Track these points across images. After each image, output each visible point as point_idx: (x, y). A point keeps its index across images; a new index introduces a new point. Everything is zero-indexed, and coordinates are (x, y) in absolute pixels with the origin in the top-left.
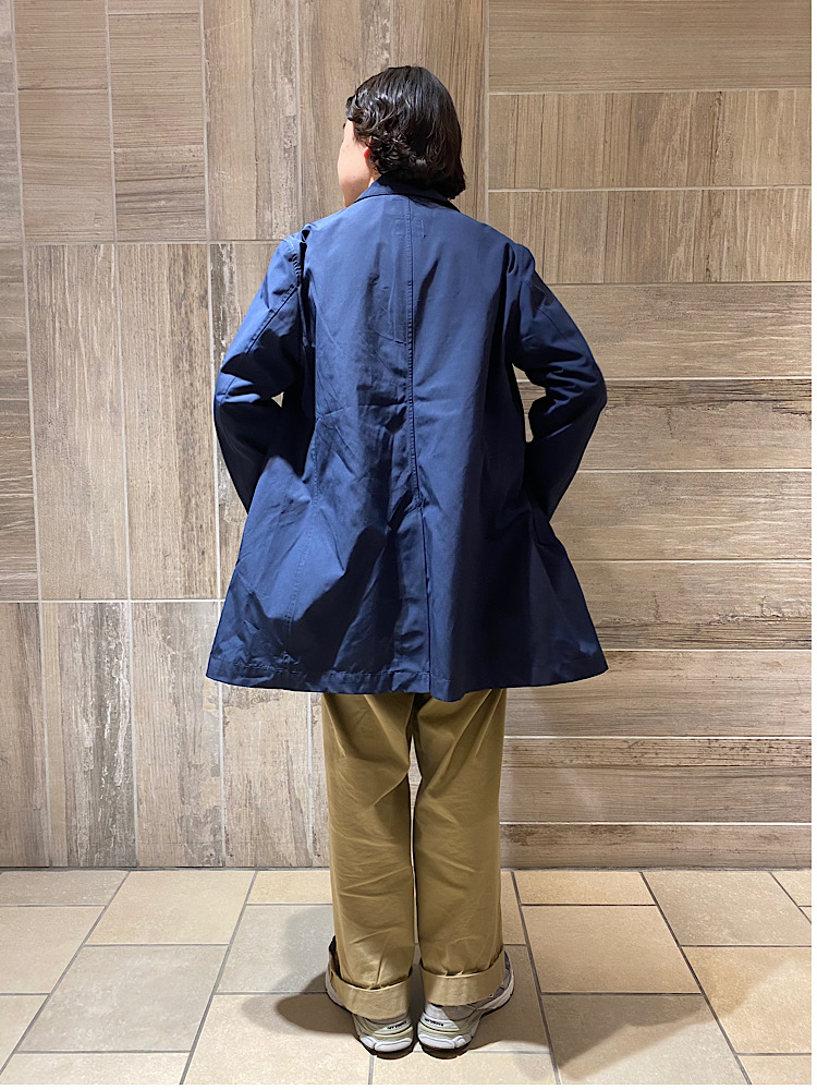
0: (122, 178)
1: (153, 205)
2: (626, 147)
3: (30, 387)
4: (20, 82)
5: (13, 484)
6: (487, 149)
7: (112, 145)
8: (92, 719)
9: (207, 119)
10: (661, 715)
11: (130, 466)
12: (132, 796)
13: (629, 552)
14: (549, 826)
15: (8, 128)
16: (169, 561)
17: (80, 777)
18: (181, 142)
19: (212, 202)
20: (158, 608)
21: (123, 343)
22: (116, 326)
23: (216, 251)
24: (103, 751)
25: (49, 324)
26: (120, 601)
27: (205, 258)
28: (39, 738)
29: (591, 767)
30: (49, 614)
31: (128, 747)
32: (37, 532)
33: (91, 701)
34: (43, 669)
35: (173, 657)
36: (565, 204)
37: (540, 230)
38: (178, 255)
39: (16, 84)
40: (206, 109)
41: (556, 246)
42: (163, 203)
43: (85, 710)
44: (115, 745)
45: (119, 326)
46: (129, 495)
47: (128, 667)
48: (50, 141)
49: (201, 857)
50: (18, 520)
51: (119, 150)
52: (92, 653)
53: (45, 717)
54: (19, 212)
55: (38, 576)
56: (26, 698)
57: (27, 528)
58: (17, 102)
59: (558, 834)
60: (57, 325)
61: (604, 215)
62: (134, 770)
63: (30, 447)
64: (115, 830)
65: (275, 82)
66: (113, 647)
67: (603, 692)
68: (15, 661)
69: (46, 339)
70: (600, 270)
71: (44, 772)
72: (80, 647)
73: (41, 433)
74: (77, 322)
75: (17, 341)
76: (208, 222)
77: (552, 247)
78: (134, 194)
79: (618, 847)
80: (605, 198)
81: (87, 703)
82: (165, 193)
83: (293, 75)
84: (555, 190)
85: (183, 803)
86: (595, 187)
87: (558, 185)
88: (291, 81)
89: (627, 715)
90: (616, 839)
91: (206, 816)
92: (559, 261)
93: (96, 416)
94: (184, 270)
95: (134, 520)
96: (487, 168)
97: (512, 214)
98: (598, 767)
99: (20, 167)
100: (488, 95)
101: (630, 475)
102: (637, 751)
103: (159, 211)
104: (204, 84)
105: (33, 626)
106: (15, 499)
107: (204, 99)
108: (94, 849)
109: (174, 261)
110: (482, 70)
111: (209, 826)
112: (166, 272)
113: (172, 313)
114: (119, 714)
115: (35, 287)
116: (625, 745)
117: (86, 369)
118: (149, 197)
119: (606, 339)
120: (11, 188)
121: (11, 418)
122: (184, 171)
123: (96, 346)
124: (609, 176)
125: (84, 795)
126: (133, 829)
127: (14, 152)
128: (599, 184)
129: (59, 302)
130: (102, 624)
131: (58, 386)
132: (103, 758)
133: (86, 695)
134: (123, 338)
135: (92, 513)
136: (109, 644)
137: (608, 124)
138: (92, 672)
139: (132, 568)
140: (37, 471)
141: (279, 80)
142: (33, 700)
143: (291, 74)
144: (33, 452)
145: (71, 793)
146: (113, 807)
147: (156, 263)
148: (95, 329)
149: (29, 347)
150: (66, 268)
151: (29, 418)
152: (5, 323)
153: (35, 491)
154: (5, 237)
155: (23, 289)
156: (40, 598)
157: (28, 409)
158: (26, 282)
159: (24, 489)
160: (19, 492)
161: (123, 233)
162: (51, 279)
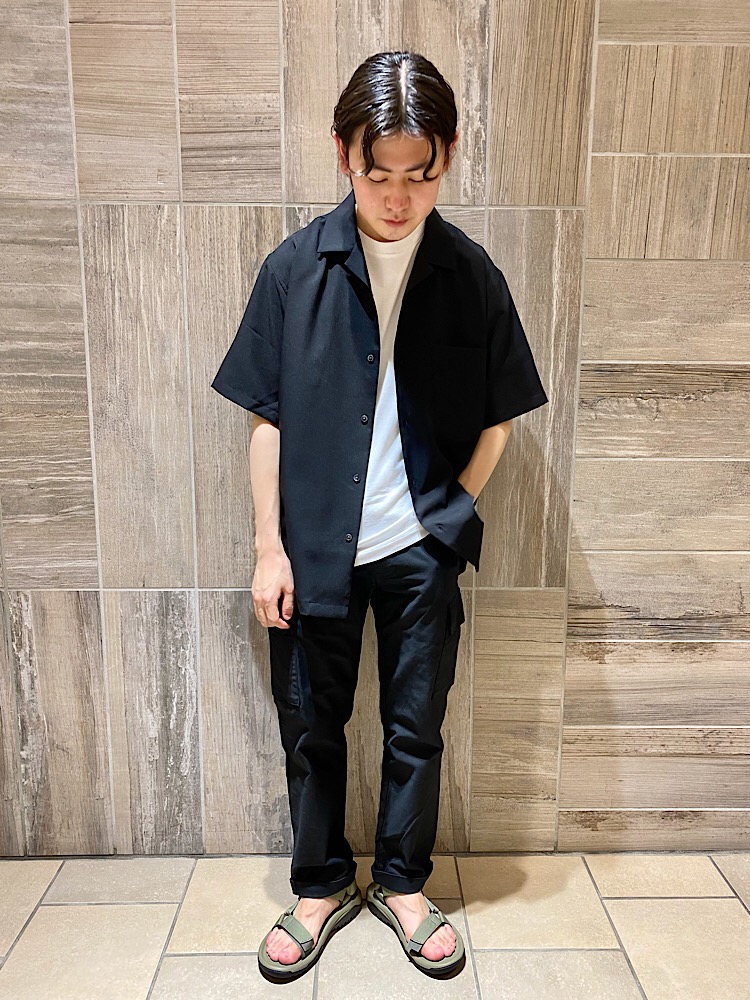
0: (189, 130)
1: (224, 161)
2: (744, 107)
3: (88, 362)
4: (72, 13)
5: (70, 467)
6: (592, 107)
7: (177, 91)
8: (157, 710)
9: (284, 63)
10: (738, 705)
11: (197, 450)
12: (199, 785)
13: (718, 543)
14: (620, 812)
15: (58, 68)
16: (239, 549)
17: (144, 766)
18: (255, 90)
19: (288, 159)
20: (227, 596)
21: (190, 316)
22: (182, 297)
23: (292, 215)
24: (168, 741)
25: (107, 293)
26: (187, 590)
27: (280, 222)
28: (101, 728)
29: (666, 756)
30: (111, 604)
31: (195, 738)
32: (97, 518)
33: (156, 691)
34: (105, 659)
35: (242, 646)
36: (673, 170)
37: (645, 199)
38: (251, 219)
39: (67, 17)
40: (284, 52)
41: (661, 218)
42: (234, 159)
43: (149, 701)
44: (181, 736)
45: (185, 297)
46: (196, 480)
47: (194, 656)
48: (106, 85)
49: (269, 844)
50: (76, 504)
51: (184, 97)
52: (156, 642)
53: (108, 707)
54: (73, 165)
55: (98, 563)
56: (87, 688)
57: (85, 513)
58: (68, 36)
59: (629, 819)
60: (117, 294)
61: (714, 184)
62: (201, 760)
63: (88, 427)
64: (180, 820)
65: (361, 23)
66: (179, 636)
67: (683, 683)
68: (76, 651)
69: (105, 310)
70: (706, 246)
71: (107, 761)
72: (143, 636)
73: (101, 413)
74: (138, 291)
75: (72, 311)
76: (283, 182)
77: (656, 219)
78: (202, 149)
79: (687, 832)
80: (717, 165)
81: (151, 693)
82: (235, 148)
83: (382, 15)
84: (664, 155)
85: (252, 792)
86: (705, 152)
87: (668, 149)
88: (379, 21)
89: (704, 705)
90: (685, 824)
91: (275, 805)
92: (663, 234)
93: (160, 395)
94: (257, 236)
95: (203, 506)
96: (591, 130)
97: (615, 181)
98: (672, 755)
99: (73, 114)
100: (597, 43)
101: (724, 464)
102: (711, 740)
103: (229, 168)
104: (281, 21)
105: (94, 615)
106: (72, 482)
107: (281, 42)
108: (160, 838)
109: (246, 225)
110: (592, 15)
111: (278, 814)
112: (237, 237)
113: (243, 283)
114: (186, 704)
115: (92, 252)
116: (701, 735)
117: (148, 343)
118: (218, 153)
119: (709, 319)
120: (61, 138)
121: (67, 396)
122: (257, 122)
123: (160, 318)
124: (722, 141)
125: (149, 784)
126: (200, 817)
127: (65, 95)
128: (712, 148)
129: (119, 269)
130: (167, 614)
131: (118, 361)
132: (168, 748)
133: (150, 686)
134: (189, 311)
135: (156, 498)
136: (175, 633)
137: (726, 81)
138: (157, 663)
139: (199, 556)
140: (97, 453)
141: (365, 20)
142: (94, 690)
143: (379, 13)
144: (92, 434)
145: (135, 783)
146: (179, 796)
147: (225, 227)
148: (158, 299)
149: (85, 318)
150: (126, 231)
151: (87, 395)
152: (59, 291)
153: (95, 475)
154: (57, 194)
155: (79, 253)
156: (101, 586)
157: (86, 386)
158: (81, 245)
159: (83, 472)
160: (76, 475)
161: (190, 192)
162: (109, 242)
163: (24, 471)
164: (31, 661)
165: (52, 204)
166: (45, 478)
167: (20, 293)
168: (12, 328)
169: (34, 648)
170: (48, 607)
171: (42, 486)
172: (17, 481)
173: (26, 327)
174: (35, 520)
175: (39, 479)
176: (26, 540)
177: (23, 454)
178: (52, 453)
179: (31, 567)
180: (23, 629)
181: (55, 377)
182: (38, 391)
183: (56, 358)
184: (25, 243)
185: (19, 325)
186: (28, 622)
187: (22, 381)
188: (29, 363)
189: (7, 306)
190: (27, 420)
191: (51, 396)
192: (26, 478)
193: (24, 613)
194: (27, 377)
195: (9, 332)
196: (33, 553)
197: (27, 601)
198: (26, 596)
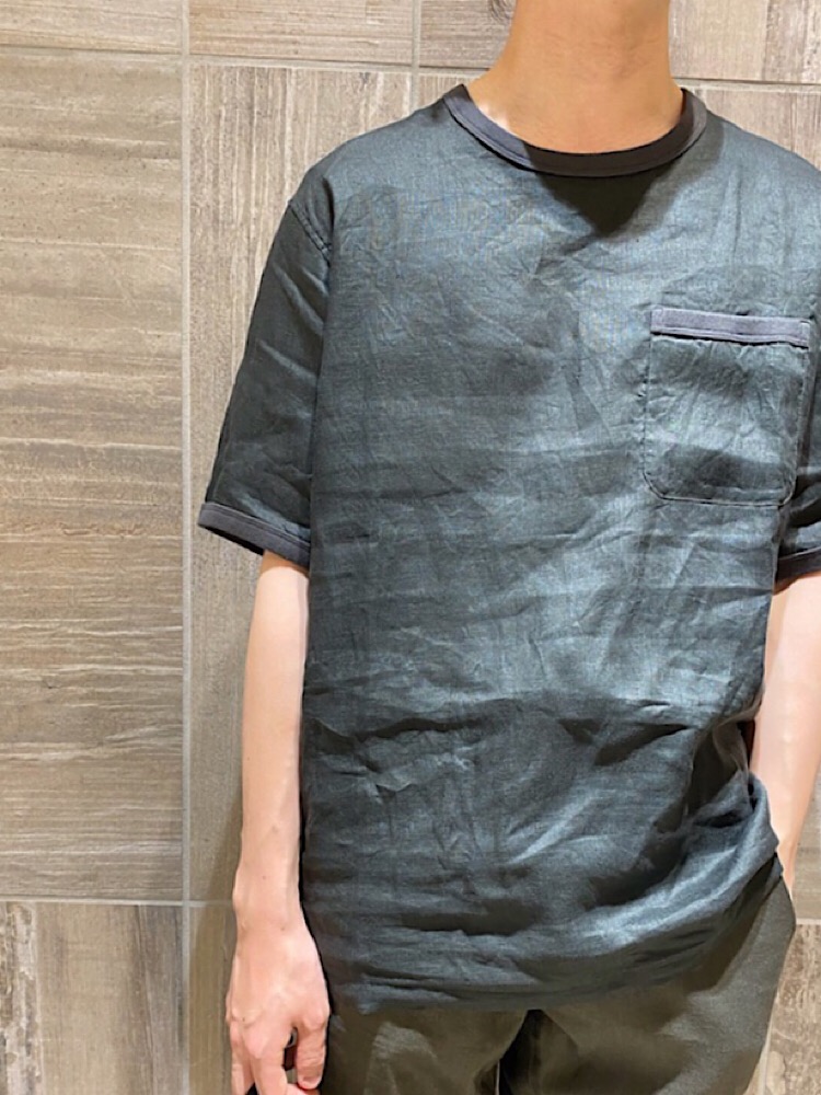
3: (187, 421)
5: (135, 644)
30: (206, 932)
32: (186, 753)
50: (143, 724)
55: (184, 849)
57: (161, 743)
63: (180, 561)
68: (125, 1028)
69: (230, 305)
75: (158, 306)
105: (167, 957)
106: (137, 677)
115: (209, 173)
121: (138, 491)
140: (196, 616)
144: (187, 576)
149: (187, 322)
150: (288, 129)
151: (180, 493)
152: (131, 258)
153: (188, 662)
154: (142, 40)
155: (179, 176)
156: (187, 894)
157: (180, 472)
158: (187, 158)
159: (160, 657)
160: (148, 663)
161: (435, 46)
162: (249, 153)
163: (34, 651)
164: (29, 1046)
165: (126, 62)
166: (79, 667)
167: (46, 261)
168: (24, 339)
169: (38, 1019)
170: (70, 937)
171: (72, 682)
172: (18, 672)
173: (53, 336)
174: (53, 755)
175: (67, 668)
176: (33, 795)
177: (33, 613)
178: (98, 614)
179: (38, 852)
180: (17, 982)
181: (110, 451)
182: (73, 478)
183: (116, 408)
184: (61, 148)
185: (40, 333)
186: (28, 965)
187: (40, 455)
188: (57, 417)
189: (13, 288)
190: (46, 540)
191: (102, 491)
192: (38, 665)
193: (19, 947)
194: (51, 447)
195: (16, 347)
196: (46, 824)
197: (28, 922)
198: (25, 913)
